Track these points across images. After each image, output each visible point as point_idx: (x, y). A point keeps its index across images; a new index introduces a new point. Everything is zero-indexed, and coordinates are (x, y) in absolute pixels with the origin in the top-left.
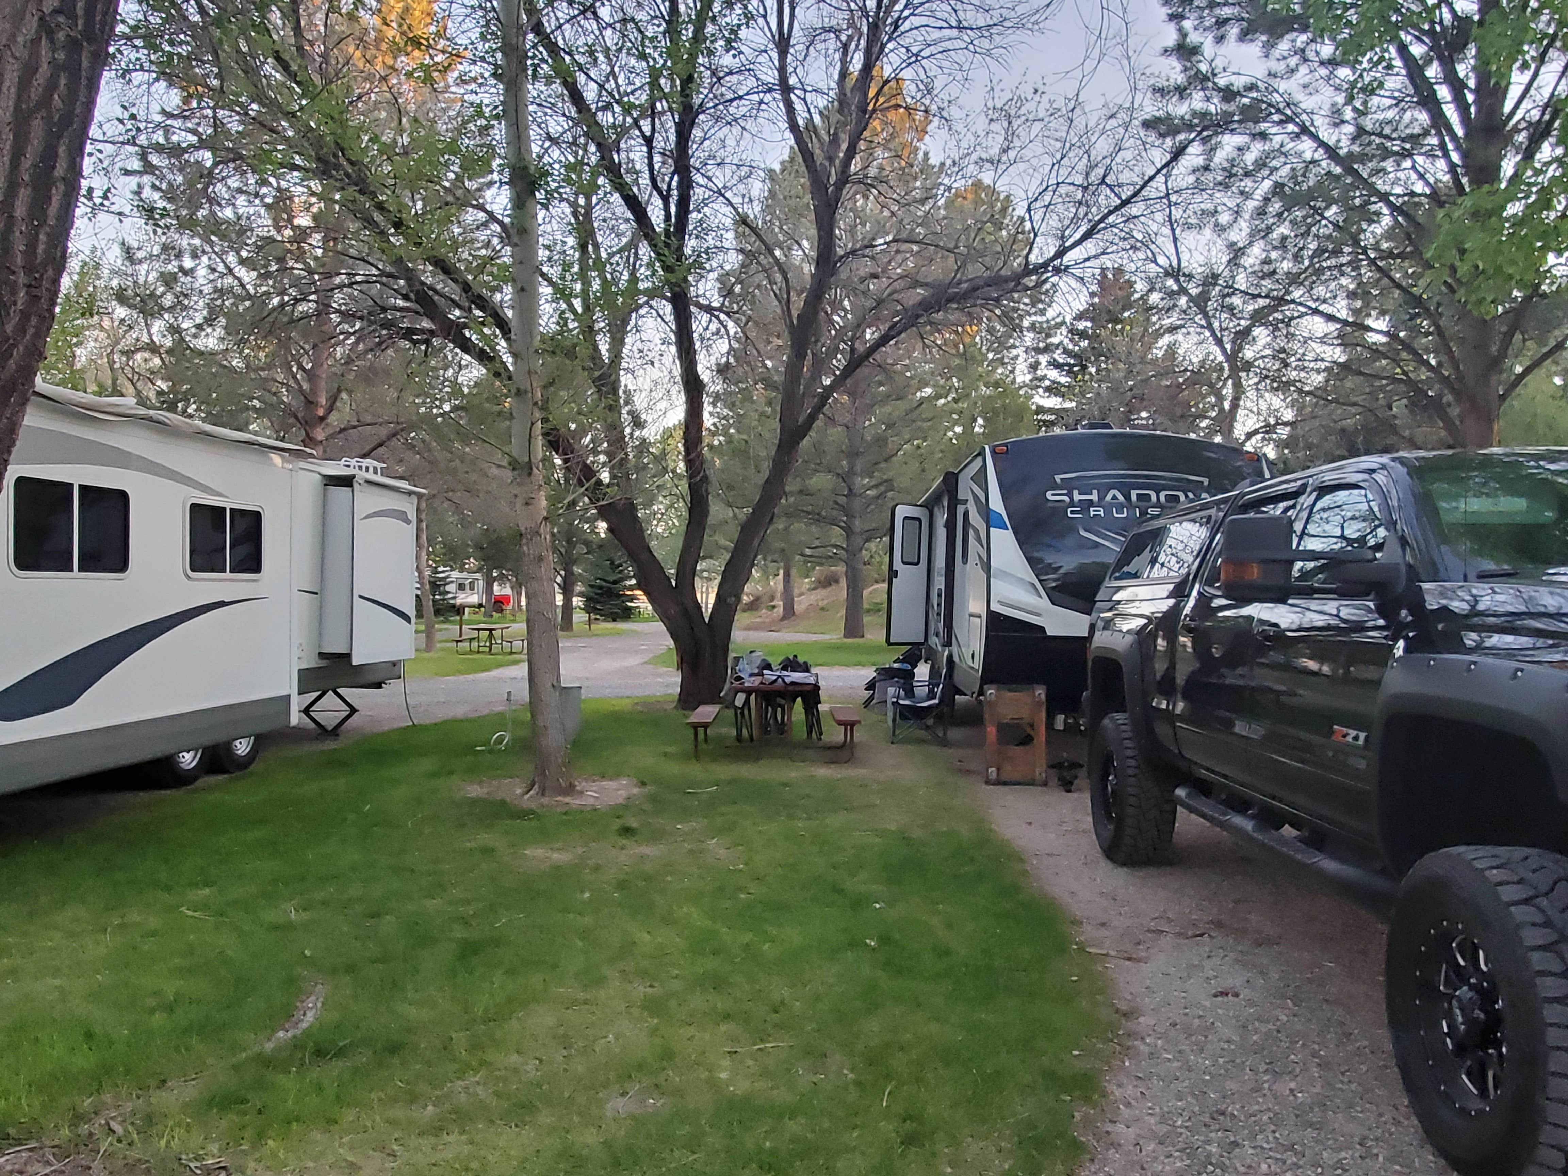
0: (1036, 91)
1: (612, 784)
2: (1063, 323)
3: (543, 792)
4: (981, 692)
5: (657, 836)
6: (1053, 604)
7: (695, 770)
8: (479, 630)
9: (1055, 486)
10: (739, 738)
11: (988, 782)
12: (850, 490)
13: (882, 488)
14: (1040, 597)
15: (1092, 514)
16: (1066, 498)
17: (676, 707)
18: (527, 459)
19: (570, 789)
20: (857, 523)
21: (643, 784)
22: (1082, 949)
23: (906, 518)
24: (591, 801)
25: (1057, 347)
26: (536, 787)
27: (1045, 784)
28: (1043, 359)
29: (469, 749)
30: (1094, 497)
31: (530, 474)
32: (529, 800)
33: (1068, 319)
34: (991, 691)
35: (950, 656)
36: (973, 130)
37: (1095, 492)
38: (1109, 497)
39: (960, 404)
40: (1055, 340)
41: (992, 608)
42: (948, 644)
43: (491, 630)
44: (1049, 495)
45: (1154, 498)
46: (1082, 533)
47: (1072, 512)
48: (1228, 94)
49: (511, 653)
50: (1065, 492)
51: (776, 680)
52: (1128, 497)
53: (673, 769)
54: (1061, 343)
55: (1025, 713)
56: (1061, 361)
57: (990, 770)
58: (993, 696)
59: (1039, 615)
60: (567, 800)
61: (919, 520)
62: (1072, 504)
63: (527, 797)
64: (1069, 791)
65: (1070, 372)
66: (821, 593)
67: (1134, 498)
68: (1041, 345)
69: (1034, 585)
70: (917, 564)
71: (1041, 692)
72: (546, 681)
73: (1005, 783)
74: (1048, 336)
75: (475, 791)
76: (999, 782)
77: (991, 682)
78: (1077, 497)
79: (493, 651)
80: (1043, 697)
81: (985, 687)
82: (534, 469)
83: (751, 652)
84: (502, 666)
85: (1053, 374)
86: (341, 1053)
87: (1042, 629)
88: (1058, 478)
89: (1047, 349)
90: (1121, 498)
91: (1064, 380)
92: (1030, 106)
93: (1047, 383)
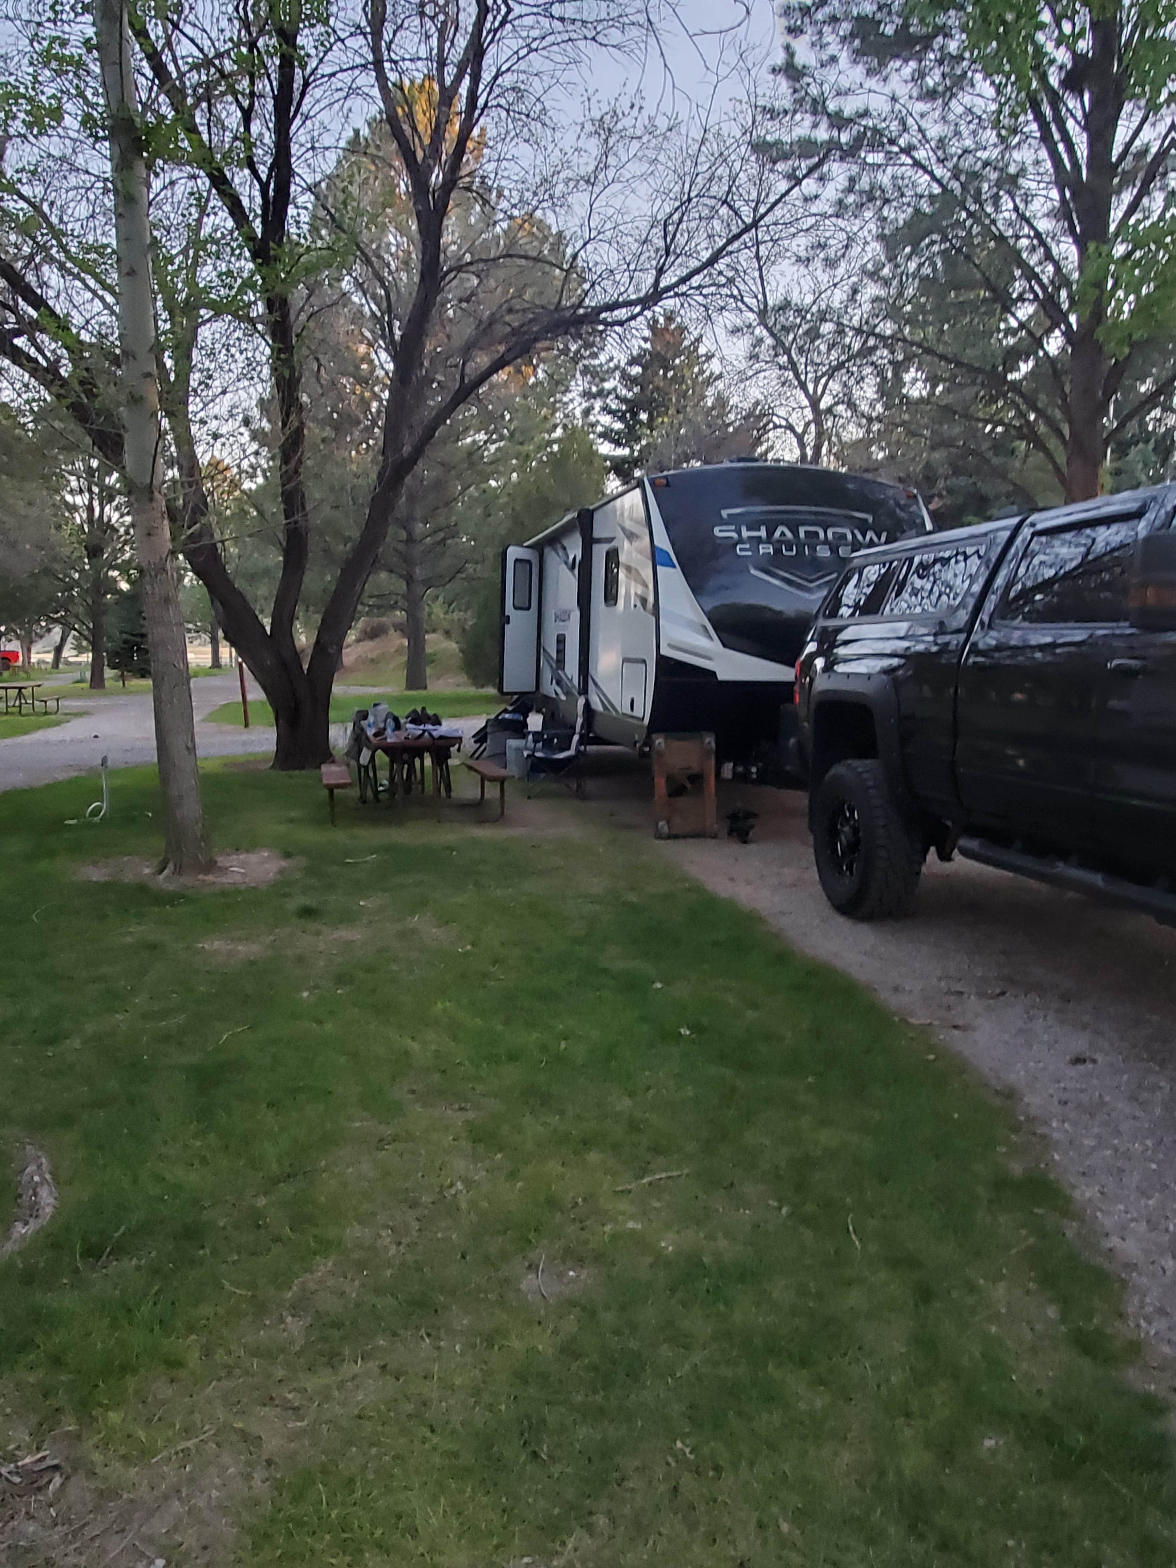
0: (632, 107)
1: (253, 858)
2: (617, 367)
3: (179, 870)
4: (648, 742)
5: (347, 918)
6: (724, 646)
7: (340, 837)
8: (6, 688)
9: (722, 522)
10: (363, 800)
11: (659, 836)
12: (409, 534)
13: (441, 535)
14: (711, 638)
15: (761, 551)
16: (734, 535)
17: (273, 766)
18: (148, 481)
19: (211, 866)
20: (417, 571)
21: (288, 855)
22: (904, 1021)
23: (517, 560)
24: (238, 878)
25: (609, 393)
26: (171, 866)
27: (714, 836)
28: (598, 404)
29: (56, 825)
30: (763, 533)
31: (151, 500)
32: (165, 882)
33: (622, 364)
34: (659, 741)
35: (587, 705)
36: (560, 145)
37: (763, 528)
38: (777, 534)
39: (526, 448)
40: (608, 385)
41: (663, 652)
42: (584, 690)
43: (20, 689)
44: (717, 531)
45: (822, 535)
46: (753, 571)
47: (741, 550)
48: (838, 121)
49: (46, 713)
50: (733, 527)
51: (422, 734)
52: (795, 533)
53: (311, 836)
54: (615, 389)
55: (694, 764)
56: (614, 407)
57: (660, 824)
58: (663, 745)
59: (709, 659)
60: (210, 878)
61: (529, 562)
62: (741, 541)
63: (161, 877)
64: (745, 842)
65: (622, 419)
66: (369, 644)
67: (802, 535)
68: (594, 389)
69: (705, 627)
70: (529, 608)
71: (710, 740)
72: (177, 744)
73: (676, 837)
74: (603, 380)
75: (96, 874)
76: (670, 837)
77: (657, 731)
78: (745, 534)
79: (23, 712)
80: (713, 744)
81: (654, 736)
82: (156, 494)
83: (375, 705)
84: (40, 728)
85: (606, 420)
86: (119, 1251)
87: (714, 674)
88: (725, 513)
89: (602, 394)
90: (789, 535)
91: (618, 426)
92: (626, 122)
93: (599, 429)
